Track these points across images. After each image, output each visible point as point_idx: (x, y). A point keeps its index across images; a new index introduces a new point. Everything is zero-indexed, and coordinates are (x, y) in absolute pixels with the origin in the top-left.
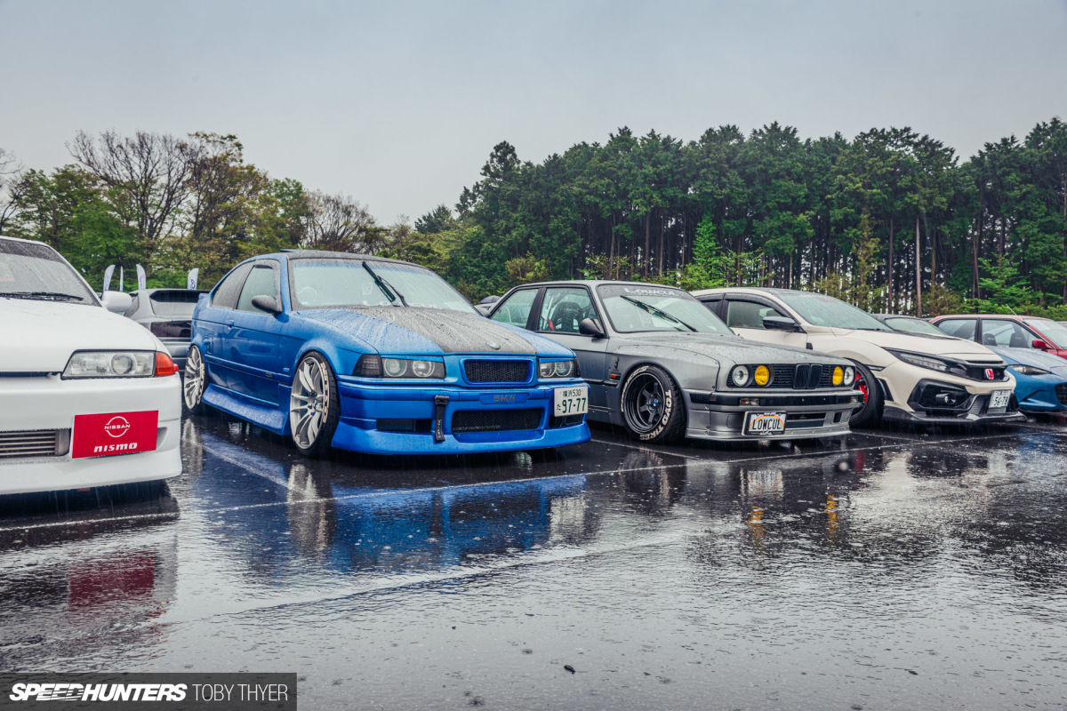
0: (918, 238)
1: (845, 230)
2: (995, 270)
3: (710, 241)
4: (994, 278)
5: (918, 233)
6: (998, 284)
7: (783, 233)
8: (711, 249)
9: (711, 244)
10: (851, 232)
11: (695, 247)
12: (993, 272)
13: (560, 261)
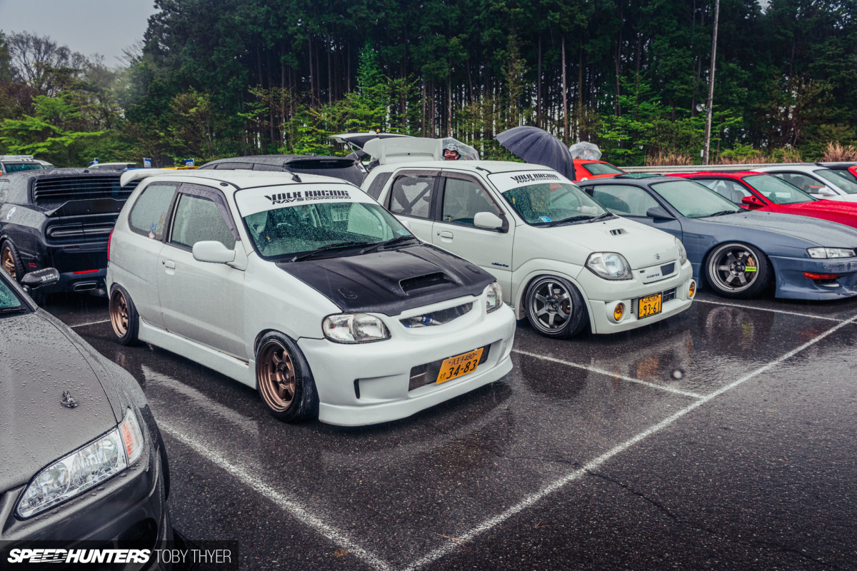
0: (564, 57)
1: (494, 52)
2: (631, 87)
3: (372, 68)
4: (628, 94)
5: (563, 53)
6: (632, 101)
7: (437, 58)
8: (374, 77)
9: (374, 71)
10: (499, 53)
11: (359, 75)
12: (629, 89)
13: (224, 95)
